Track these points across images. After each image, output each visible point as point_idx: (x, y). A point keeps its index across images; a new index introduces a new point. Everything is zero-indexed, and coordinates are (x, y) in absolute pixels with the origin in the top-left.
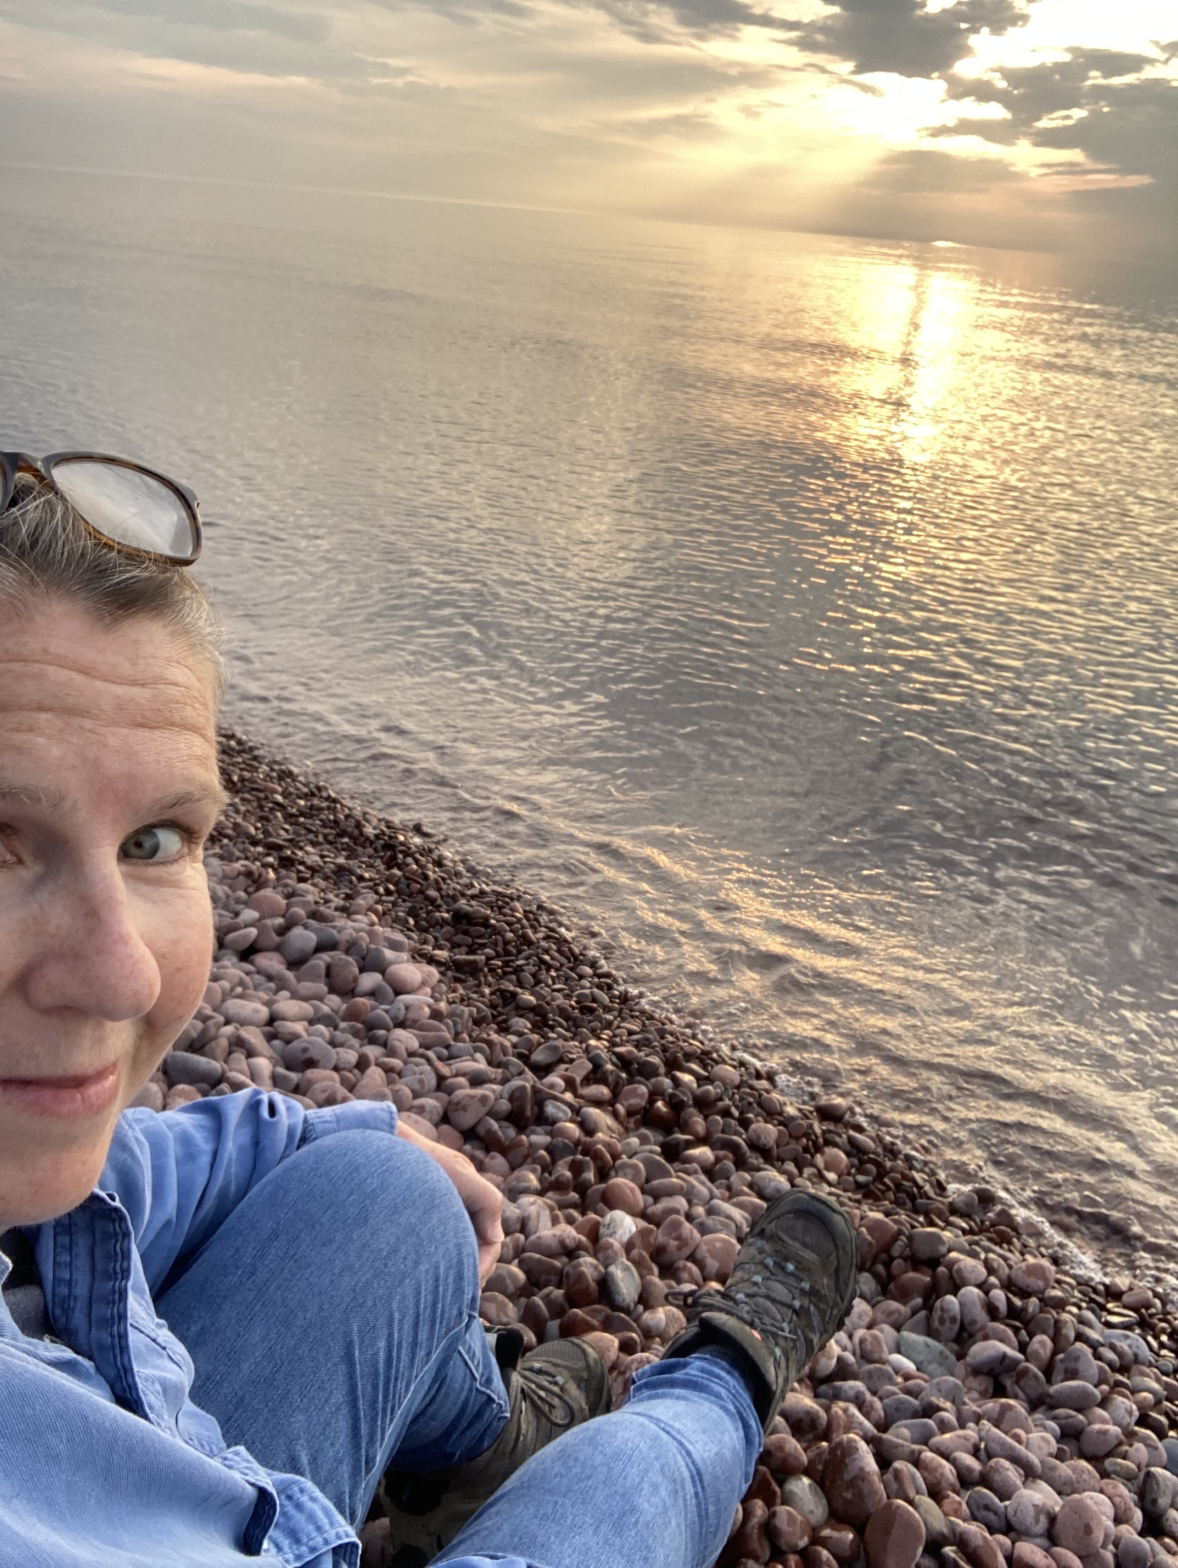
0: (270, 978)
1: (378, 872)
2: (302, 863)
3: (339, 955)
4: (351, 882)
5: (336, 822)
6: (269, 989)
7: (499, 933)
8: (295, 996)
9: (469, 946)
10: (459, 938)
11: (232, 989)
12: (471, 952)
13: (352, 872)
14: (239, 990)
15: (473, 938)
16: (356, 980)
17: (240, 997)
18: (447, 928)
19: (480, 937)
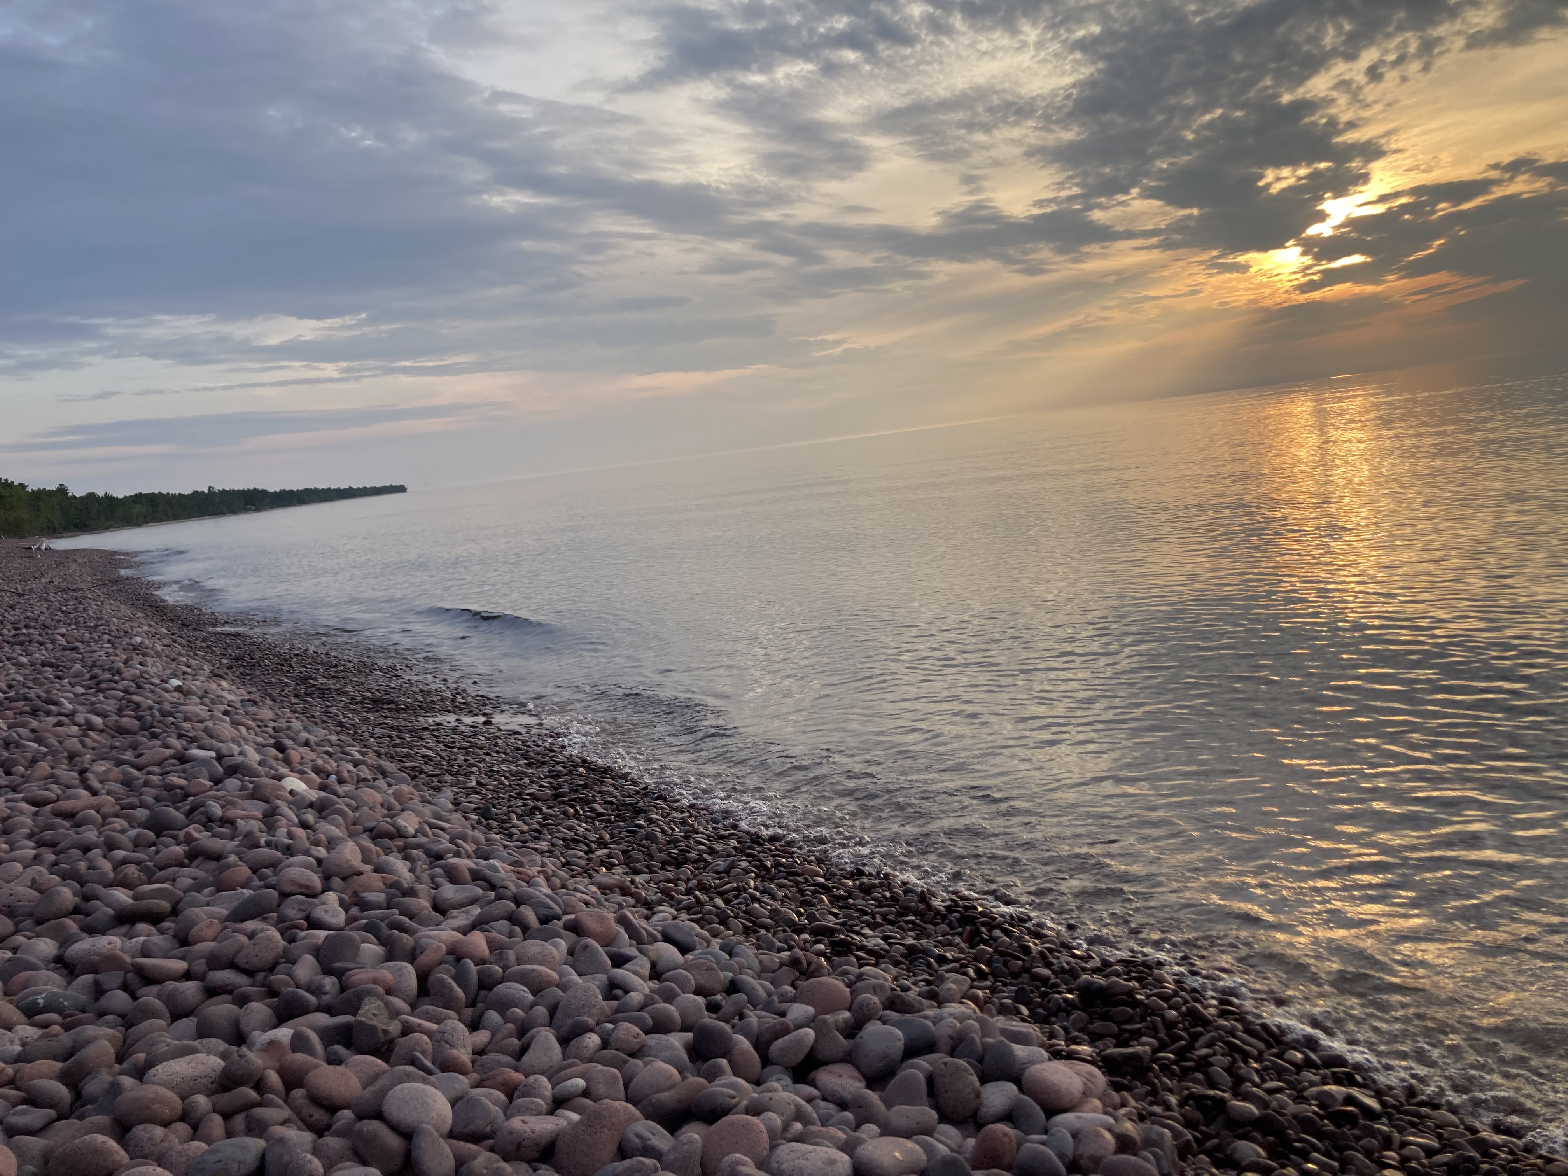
0: (843, 1105)
1: (961, 951)
2: (863, 948)
3: (940, 1058)
4: (929, 965)
5: (895, 899)
6: (845, 1122)
7: (1153, 1013)
8: (887, 1130)
9: (1115, 1036)
10: (1098, 1026)
11: (786, 1127)
12: (1122, 1043)
13: (926, 953)
14: (798, 1126)
15: (1119, 1023)
16: (978, 1095)
17: (800, 1139)
18: (1076, 1014)
19: (1130, 1020)
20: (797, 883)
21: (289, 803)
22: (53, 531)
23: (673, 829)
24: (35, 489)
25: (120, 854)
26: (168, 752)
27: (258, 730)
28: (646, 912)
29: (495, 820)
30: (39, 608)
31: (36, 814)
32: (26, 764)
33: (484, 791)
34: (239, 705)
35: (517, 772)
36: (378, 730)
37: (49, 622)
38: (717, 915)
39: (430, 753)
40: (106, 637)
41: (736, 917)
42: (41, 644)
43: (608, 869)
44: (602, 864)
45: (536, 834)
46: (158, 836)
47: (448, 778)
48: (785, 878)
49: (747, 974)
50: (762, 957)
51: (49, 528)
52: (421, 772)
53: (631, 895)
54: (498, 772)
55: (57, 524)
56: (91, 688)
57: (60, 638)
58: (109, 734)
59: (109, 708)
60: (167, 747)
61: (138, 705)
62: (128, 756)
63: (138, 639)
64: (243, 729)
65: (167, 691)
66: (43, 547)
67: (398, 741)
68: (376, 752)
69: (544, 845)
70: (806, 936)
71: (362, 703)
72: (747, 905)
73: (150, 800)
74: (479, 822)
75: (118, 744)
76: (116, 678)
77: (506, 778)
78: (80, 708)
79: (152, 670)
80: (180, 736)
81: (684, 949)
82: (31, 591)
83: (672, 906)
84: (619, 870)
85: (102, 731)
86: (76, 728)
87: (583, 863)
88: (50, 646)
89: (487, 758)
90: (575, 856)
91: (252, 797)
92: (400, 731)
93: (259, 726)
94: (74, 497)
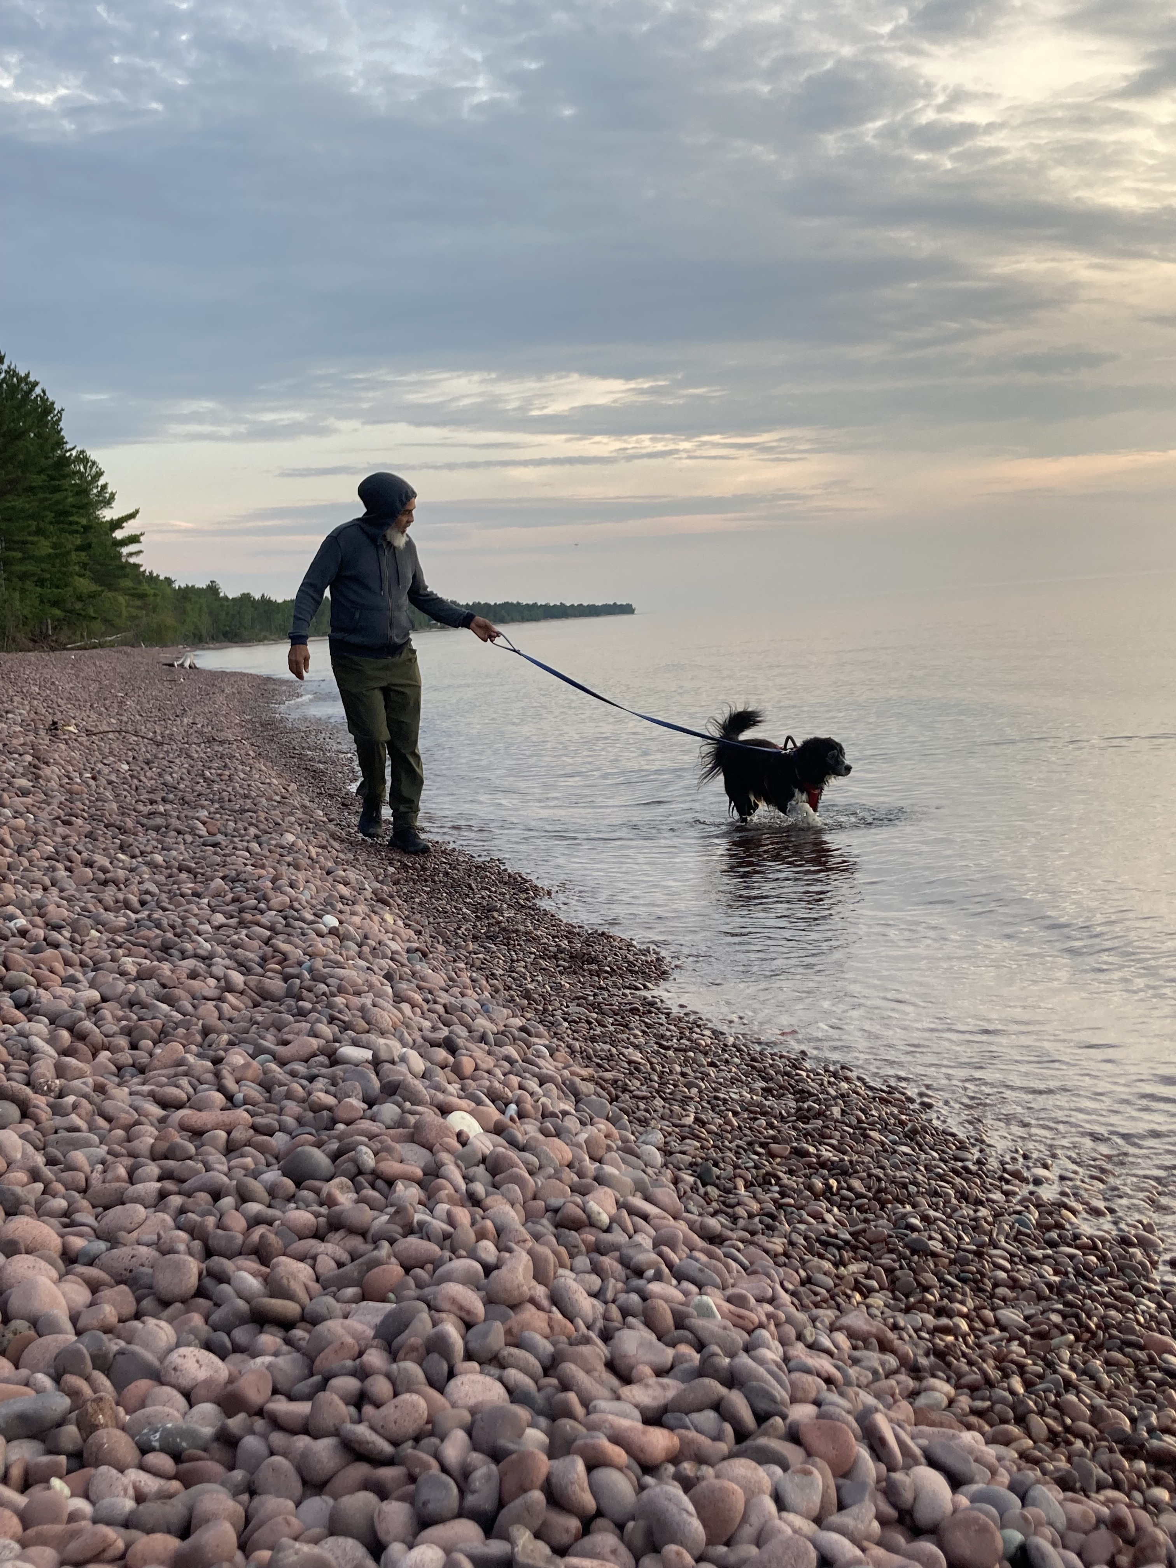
20: (1137, 1362)
21: (458, 1157)
22: (198, 640)
23: (960, 1238)
24: (183, 586)
25: (254, 1208)
26: (315, 1043)
27: (426, 1007)
28: (911, 1384)
29: (717, 1186)
30: (179, 770)
31: (163, 1120)
32: (156, 1036)
33: (704, 1135)
34: (404, 959)
35: (752, 1103)
36: (573, 1008)
37: (190, 797)
38: (1013, 1409)
39: (637, 1056)
40: (253, 831)
41: (1042, 1413)
42: (179, 832)
43: (865, 1296)
44: (857, 1287)
45: (768, 1220)
46: (298, 1185)
47: (658, 1102)
48: (1121, 1350)
49: (1044, 1537)
50: (1070, 1505)
51: (194, 635)
52: (625, 1090)
53: (893, 1352)
54: (725, 1101)
55: (204, 633)
56: (232, 917)
57: (200, 825)
58: (250, 997)
59: (251, 955)
60: (316, 1036)
61: (285, 958)
62: (269, 1042)
63: (290, 838)
64: (406, 1007)
65: (320, 935)
66: (187, 665)
67: (599, 1030)
68: (569, 1047)
69: (778, 1244)
70: (1142, 1465)
71: (555, 957)
72: (1058, 1395)
73: (290, 1121)
74: (694, 1189)
75: (260, 1018)
76: (262, 906)
77: (735, 1114)
78: (219, 949)
79: (305, 897)
80: (332, 1020)
81: (956, 1482)
82: (171, 737)
83: (948, 1380)
84: (878, 1300)
85: (241, 993)
86: (212, 982)
87: (830, 1282)
88: (189, 839)
89: (712, 1071)
90: (820, 1269)
91: (412, 1139)
92: (602, 1013)
93: (428, 1002)
94: (226, 598)
